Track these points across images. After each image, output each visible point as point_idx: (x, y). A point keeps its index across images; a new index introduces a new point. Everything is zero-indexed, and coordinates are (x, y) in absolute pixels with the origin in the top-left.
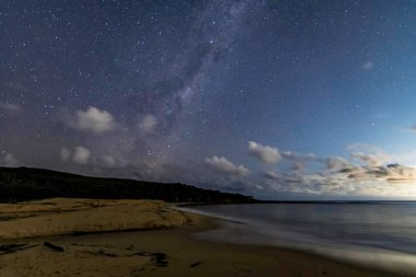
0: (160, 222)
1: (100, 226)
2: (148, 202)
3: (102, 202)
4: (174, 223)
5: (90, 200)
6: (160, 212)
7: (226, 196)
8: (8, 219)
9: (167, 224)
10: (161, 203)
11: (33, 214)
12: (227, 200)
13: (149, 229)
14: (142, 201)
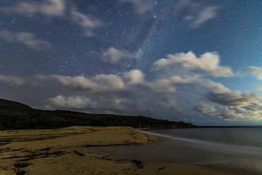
0: (133, 140)
1: (100, 142)
2: (123, 128)
3: (98, 128)
4: (142, 141)
5: (91, 127)
6: (132, 134)
7: (173, 123)
8: (54, 137)
9: (138, 142)
10: (131, 128)
11: (65, 135)
12: (174, 126)
13: (127, 144)
14: (120, 127)
